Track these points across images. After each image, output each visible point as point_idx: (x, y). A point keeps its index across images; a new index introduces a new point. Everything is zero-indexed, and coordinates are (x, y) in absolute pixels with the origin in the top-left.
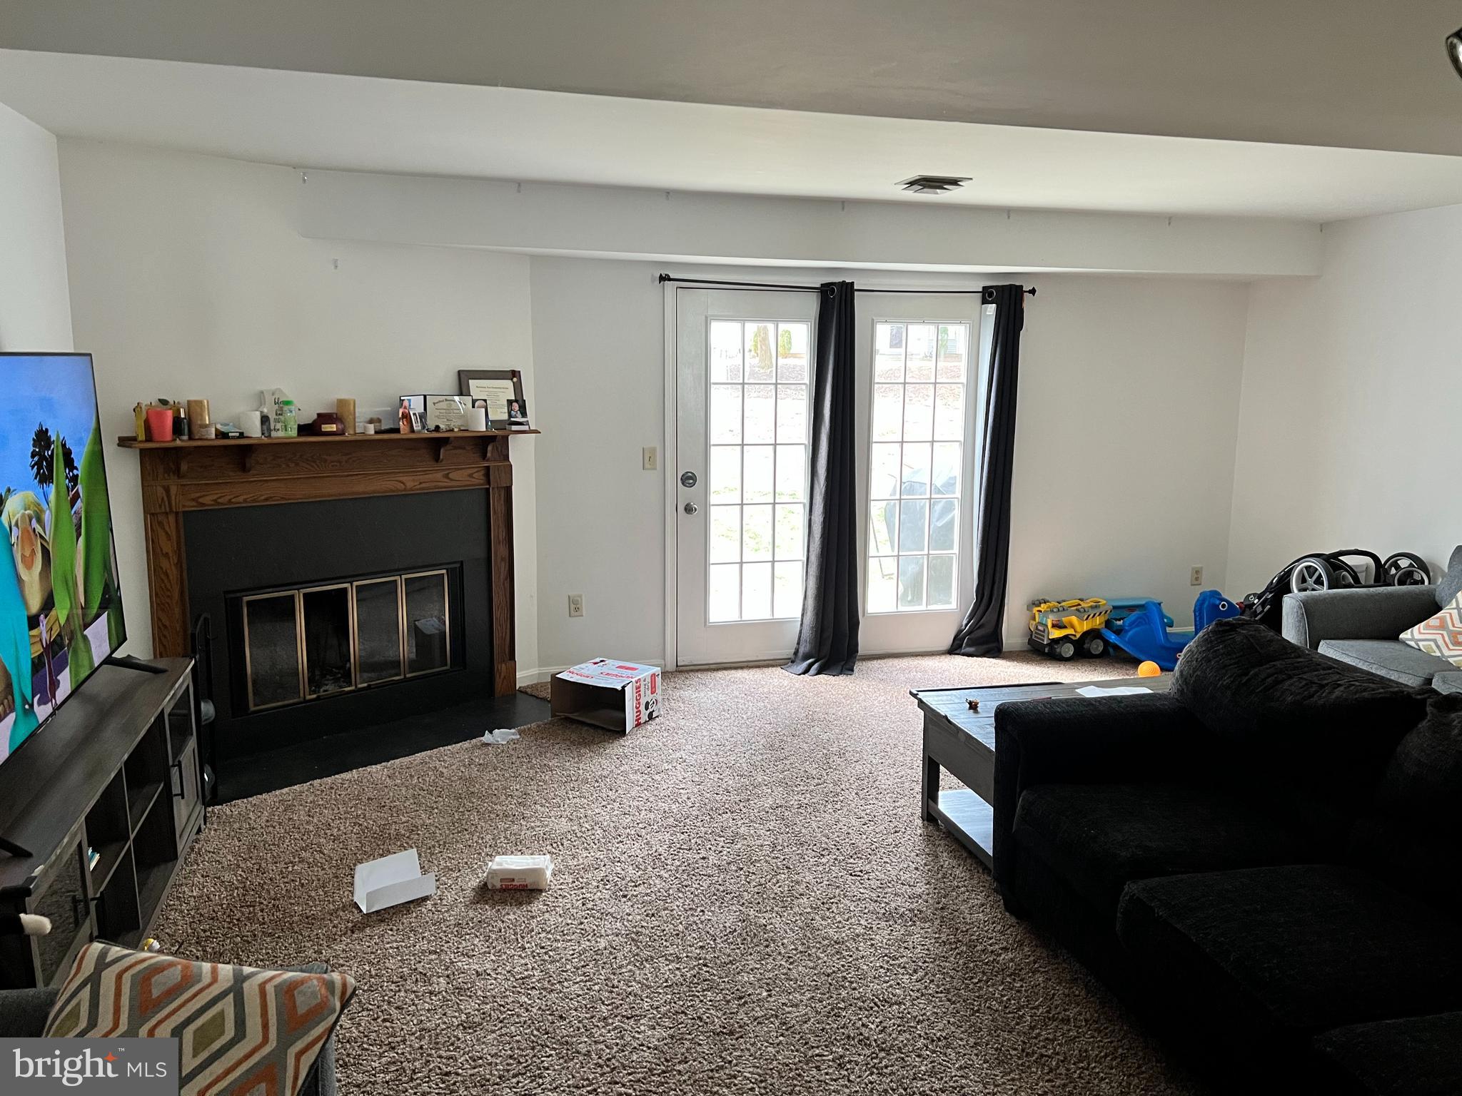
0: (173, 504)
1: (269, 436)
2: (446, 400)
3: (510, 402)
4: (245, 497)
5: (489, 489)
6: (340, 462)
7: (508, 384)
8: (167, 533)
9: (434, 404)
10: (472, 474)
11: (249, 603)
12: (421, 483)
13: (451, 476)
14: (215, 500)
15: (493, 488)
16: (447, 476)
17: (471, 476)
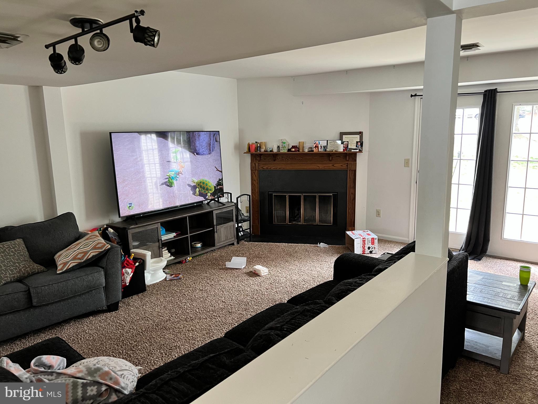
0: (256, 168)
1: (279, 152)
2: (334, 142)
3: (357, 142)
4: (274, 167)
5: (348, 170)
6: (300, 159)
7: (358, 136)
8: (256, 176)
9: (330, 143)
10: (342, 165)
11: (274, 195)
12: (324, 167)
13: (335, 165)
14: (267, 168)
15: (349, 170)
16: (333, 165)
17: (342, 166)
